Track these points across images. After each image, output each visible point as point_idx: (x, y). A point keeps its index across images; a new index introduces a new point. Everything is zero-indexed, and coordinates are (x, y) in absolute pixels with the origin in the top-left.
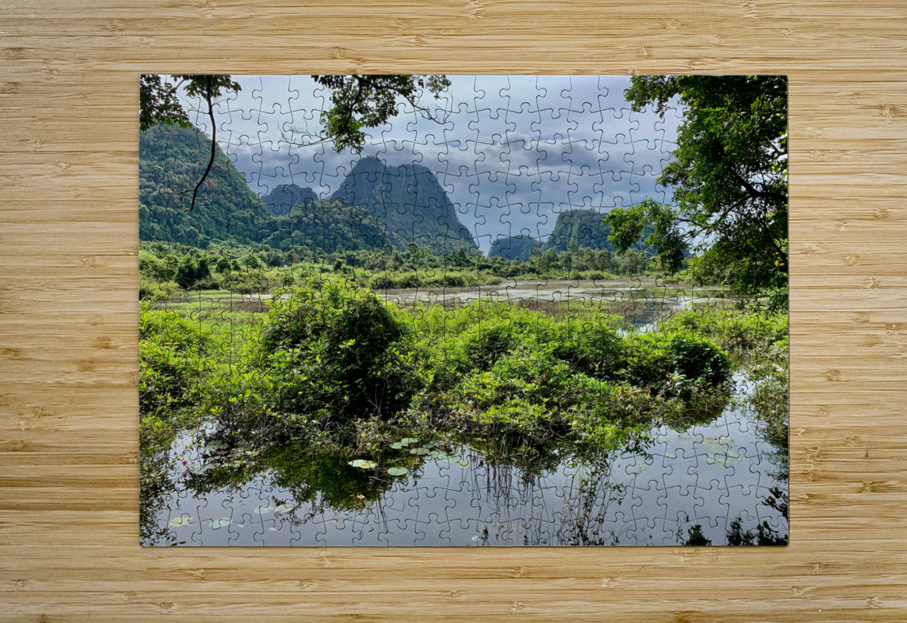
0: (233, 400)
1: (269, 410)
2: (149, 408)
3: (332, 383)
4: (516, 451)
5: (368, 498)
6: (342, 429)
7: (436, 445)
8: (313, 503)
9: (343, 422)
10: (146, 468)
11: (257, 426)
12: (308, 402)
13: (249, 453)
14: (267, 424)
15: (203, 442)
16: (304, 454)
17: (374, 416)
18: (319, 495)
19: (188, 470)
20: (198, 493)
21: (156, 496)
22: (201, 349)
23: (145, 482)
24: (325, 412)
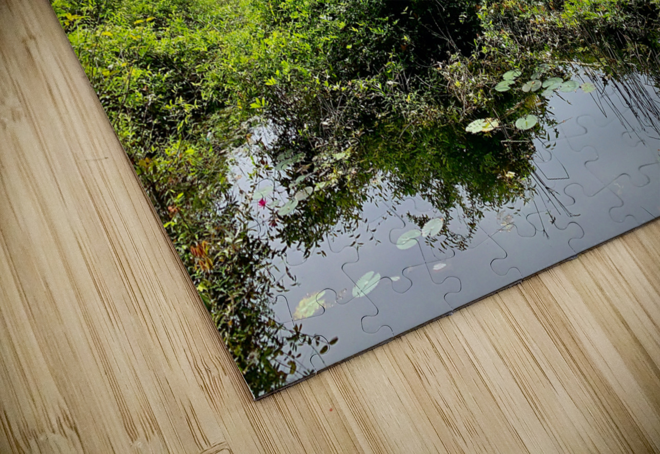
0: (272, 82)
1: (326, 83)
2: (165, 130)
3: (378, 23)
4: (628, 54)
5: (519, 173)
6: (429, 82)
7: (543, 71)
8: (463, 206)
9: (424, 73)
10: (213, 231)
11: (325, 112)
12: (366, 58)
13: (338, 156)
14: (335, 105)
15: (269, 160)
16: (406, 134)
17: (453, 52)
18: (461, 189)
19: (274, 214)
20: (308, 247)
21: (253, 274)
22: (188, 19)
23: (224, 256)
24: (394, 66)
